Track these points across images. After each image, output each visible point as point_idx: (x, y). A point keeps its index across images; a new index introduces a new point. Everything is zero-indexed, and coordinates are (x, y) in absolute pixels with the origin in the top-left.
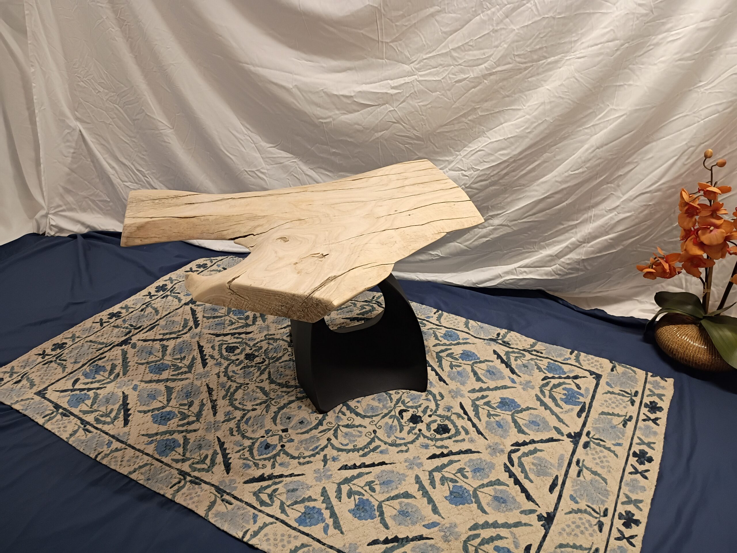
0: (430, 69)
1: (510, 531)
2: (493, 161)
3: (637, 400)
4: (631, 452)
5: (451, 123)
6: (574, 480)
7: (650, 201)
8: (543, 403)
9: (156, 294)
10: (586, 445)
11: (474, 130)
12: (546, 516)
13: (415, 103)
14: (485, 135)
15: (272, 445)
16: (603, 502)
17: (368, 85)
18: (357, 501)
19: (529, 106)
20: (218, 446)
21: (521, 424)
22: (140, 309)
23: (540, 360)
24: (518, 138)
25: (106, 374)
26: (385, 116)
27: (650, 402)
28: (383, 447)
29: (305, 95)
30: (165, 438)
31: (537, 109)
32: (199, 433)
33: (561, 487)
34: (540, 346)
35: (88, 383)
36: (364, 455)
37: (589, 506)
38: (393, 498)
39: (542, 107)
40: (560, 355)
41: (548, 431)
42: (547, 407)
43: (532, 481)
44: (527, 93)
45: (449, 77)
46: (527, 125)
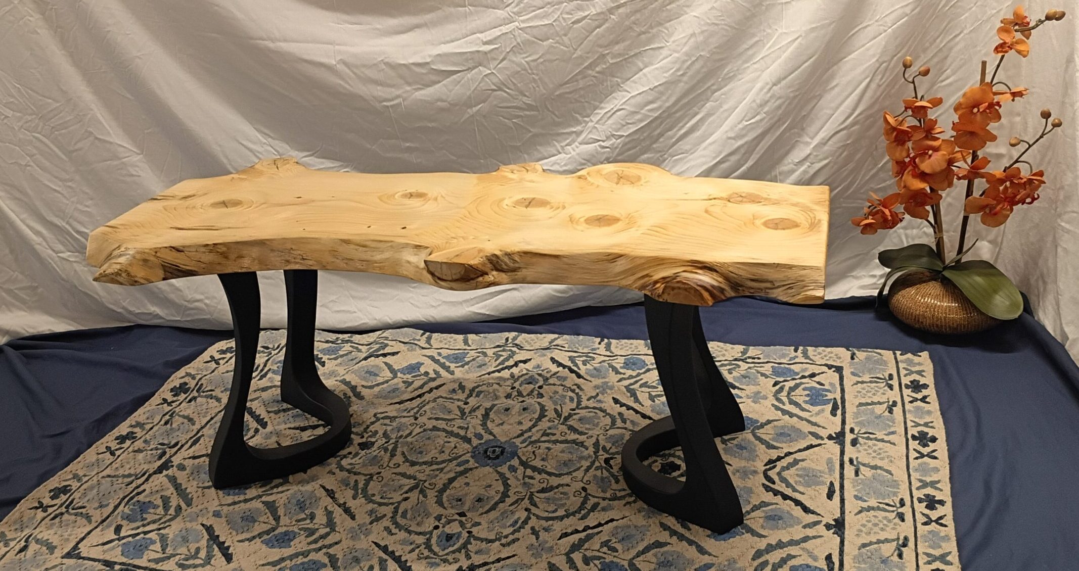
0: (534, 11)
1: (800, 548)
2: (641, 121)
3: (895, 383)
4: (909, 436)
5: (573, 79)
6: (853, 480)
7: (848, 140)
8: (785, 412)
9: (175, 399)
10: (854, 443)
11: (605, 84)
12: (834, 523)
13: (520, 59)
14: (620, 89)
15: (454, 534)
16: (895, 494)
17: (448, 45)
18: (599, 566)
19: (674, 42)
20: (381, 552)
21: (767, 439)
22: (163, 422)
23: (761, 367)
24: (668, 84)
25: (160, 510)
26: (479, 83)
27: (911, 382)
28: (603, 504)
29: (355, 70)
30: (298, 563)
31: (686, 43)
32: (345, 544)
33: (841, 492)
34: (753, 351)
35: (138, 528)
36: (583, 518)
37: (880, 503)
38: (643, 552)
39: (692, 40)
40: (784, 356)
41: (804, 438)
42: (791, 415)
43: (803, 494)
44: (668, 25)
45: (564, 19)
46: (677, 66)
